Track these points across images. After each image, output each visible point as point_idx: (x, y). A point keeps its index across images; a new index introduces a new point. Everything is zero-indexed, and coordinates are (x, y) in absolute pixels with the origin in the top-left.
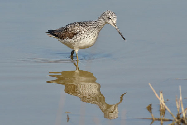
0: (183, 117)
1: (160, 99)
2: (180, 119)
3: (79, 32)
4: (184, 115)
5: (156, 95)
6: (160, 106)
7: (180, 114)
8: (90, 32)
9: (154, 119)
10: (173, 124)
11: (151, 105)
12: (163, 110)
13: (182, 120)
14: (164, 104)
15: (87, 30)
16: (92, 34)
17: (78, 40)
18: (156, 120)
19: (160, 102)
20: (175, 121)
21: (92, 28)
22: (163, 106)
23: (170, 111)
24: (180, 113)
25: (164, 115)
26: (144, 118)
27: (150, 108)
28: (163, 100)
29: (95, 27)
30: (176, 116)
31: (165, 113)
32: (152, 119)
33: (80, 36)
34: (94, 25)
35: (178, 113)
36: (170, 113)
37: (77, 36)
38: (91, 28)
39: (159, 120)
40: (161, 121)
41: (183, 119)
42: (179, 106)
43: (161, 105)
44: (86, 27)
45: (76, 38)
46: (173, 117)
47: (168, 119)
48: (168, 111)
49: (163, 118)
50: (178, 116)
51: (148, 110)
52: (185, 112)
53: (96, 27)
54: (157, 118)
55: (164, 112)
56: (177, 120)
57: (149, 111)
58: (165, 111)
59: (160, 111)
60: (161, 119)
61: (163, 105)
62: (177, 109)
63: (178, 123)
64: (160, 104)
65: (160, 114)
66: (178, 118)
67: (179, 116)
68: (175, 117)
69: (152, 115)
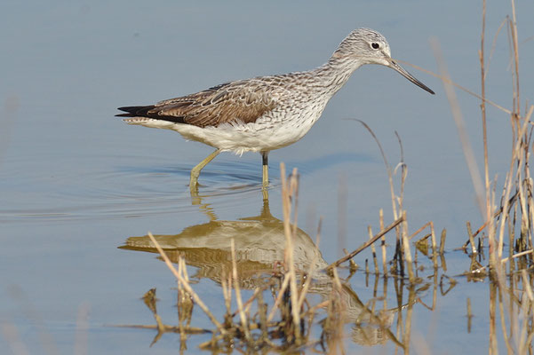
0: (240, 324)
1: (179, 275)
2: (234, 329)
3: (282, 103)
4: (243, 318)
5: (168, 263)
6: (179, 294)
7: (234, 315)
8: (311, 102)
9: (162, 327)
10: (213, 342)
11: (153, 291)
12: (188, 305)
13: (238, 330)
14: (189, 288)
15: (303, 95)
16: (314, 105)
17: (275, 125)
18: (168, 330)
19: (179, 283)
20: (220, 333)
21: (318, 89)
22: (187, 294)
23: (206, 308)
24: (231, 313)
25: (190, 319)
26: (134, 327)
27: (150, 299)
28: (187, 278)
29: (326, 83)
30: (223, 321)
31: (191, 311)
32: (158, 328)
33: (283, 114)
34: (326, 80)
35: (227, 312)
36: (204, 312)
37: (275, 113)
38: (314, 89)
39: (176, 330)
40: (182, 334)
41: (241, 329)
42: (230, 295)
43: (183, 292)
44: (299, 87)
45: (269, 119)
46: (214, 324)
47: (199, 328)
48: (201, 308)
49: (188, 327)
50: (226, 319)
51: (147, 303)
52: (247, 310)
53: (330, 82)
54: (171, 326)
55: (189, 309)
56: (224, 332)
57: (149, 306)
58: (192, 308)
59: (179, 306)
60: (182, 329)
61: (186, 291)
62: (225, 301)
63: (226, 338)
64: (180, 287)
65: (180, 315)
66: (227, 326)
67: (230, 320)
68: (219, 324)
69: (158, 318)
